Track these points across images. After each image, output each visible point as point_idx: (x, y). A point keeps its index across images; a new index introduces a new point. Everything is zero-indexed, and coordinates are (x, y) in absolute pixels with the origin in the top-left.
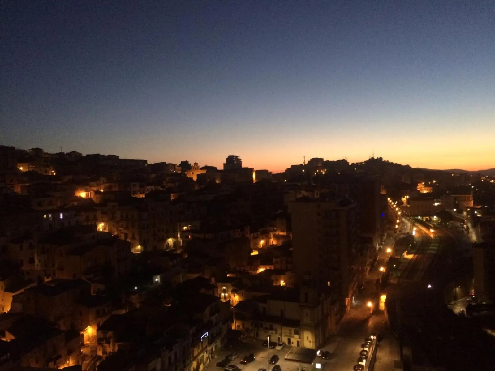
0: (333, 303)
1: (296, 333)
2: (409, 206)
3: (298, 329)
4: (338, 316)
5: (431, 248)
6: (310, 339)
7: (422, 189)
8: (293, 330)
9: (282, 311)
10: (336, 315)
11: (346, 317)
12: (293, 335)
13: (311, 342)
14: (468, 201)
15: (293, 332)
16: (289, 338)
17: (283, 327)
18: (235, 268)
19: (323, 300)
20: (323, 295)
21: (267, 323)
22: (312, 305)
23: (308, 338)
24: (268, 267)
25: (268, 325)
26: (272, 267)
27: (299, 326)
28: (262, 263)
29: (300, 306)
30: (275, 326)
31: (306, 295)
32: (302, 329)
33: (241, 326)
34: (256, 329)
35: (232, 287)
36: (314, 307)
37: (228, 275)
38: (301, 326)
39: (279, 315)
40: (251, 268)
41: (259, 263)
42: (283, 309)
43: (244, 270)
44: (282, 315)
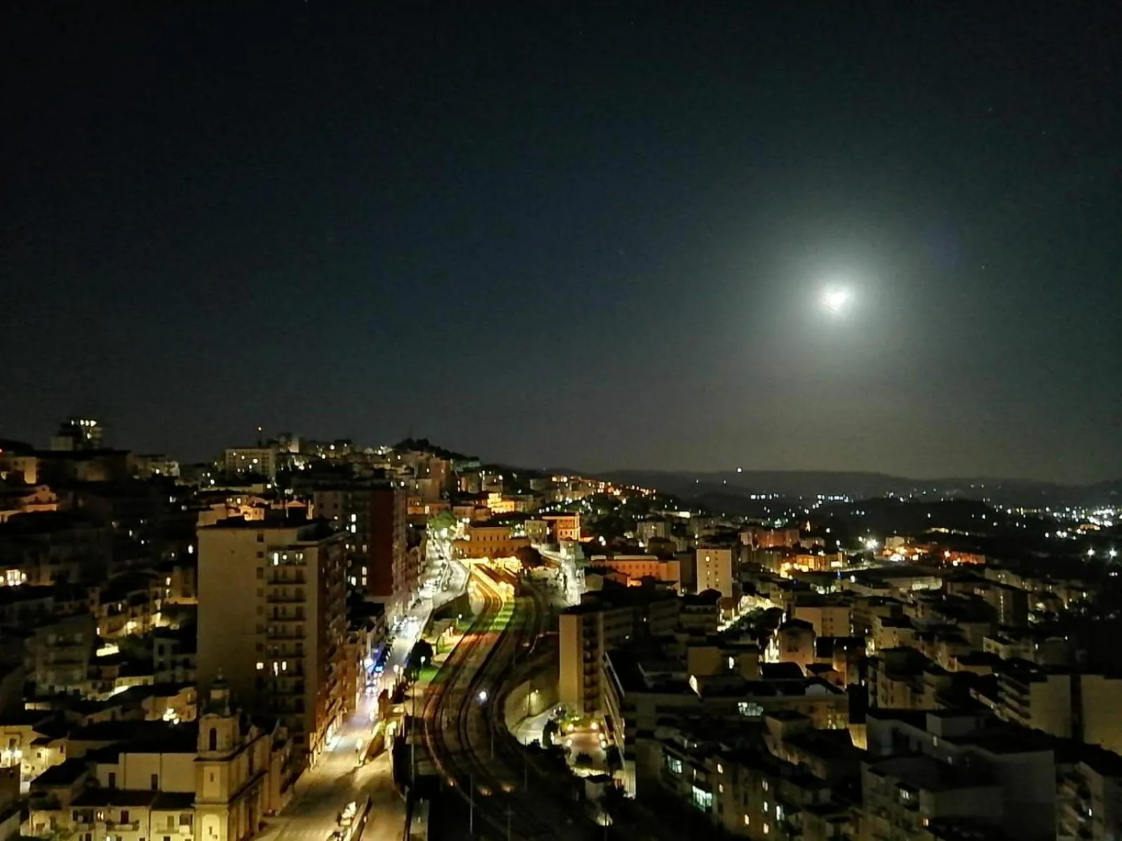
0: (278, 745)
1: (183, 821)
2: (467, 538)
3: (188, 812)
4: (288, 772)
5: (496, 620)
6: (216, 831)
7: (497, 505)
8: (176, 815)
9: (154, 777)
10: (283, 771)
11: (310, 775)
12: (176, 828)
13: (219, 837)
14: (571, 528)
15: (177, 821)
16: (167, 835)
17: (154, 813)
18: (52, 688)
19: (253, 742)
20: (254, 730)
21: (114, 810)
22: (225, 755)
23: (211, 829)
24: (137, 681)
25: (116, 814)
26: (150, 680)
27: (192, 805)
28: (124, 673)
29: (197, 760)
30: (137, 813)
31: (213, 733)
32: (198, 812)
33: (47, 826)
34: (86, 826)
35: (35, 733)
36: (229, 759)
37: (28, 706)
38: (196, 806)
39: (147, 786)
40: (94, 686)
41: (117, 672)
42: (156, 771)
43: (77, 691)
44: (154, 785)
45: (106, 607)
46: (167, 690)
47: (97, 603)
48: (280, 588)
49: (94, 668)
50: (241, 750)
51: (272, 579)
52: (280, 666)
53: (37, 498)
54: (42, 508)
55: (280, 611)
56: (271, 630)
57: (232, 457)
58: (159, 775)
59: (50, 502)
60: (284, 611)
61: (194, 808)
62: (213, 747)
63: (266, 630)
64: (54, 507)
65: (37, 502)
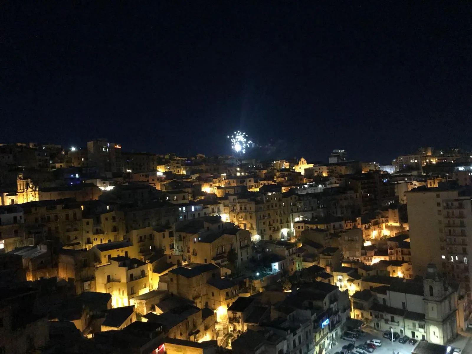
0: (461, 297)
1: (421, 327)
3: (423, 323)
6: (437, 334)
8: (417, 323)
9: (403, 304)
10: (465, 310)
12: (417, 329)
13: (439, 337)
15: (417, 326)
16: (413, 331)
17: (405, 320)
18: (348, 258)
19: (450, 294)
20: (450, 289)
21: (388, 315)
22: (437, 299)
23: (434, 333)
24: (382, 258)
25: (388, 316)
26: (387, 259)
27: (424, 320)
28: (376, 254)
29: (424, 299)
30: (397, 318)
31: (431, 288)
32: (427, 323)
33: (360, 316)
34: (377, 320)
35: (348, 276)
36: (441, 302)
37: (343, 265)
38: (426, 320)
39: (401, 307)
40: (365, 259)
41: (373, 254)
42: (404, 301)
43: (358, 260)
44: (404, 307)
45: (364, 226)
46: (397, 263)
47: (360, 224)
48: (451, 220)
49: (363, 251)
50: (445, 298)
51: (447, 216)
52: (454, 258)
53: (331, 182)
54: (334, 186)
55: (452, 231)
56: (448, 240)
57: (401, 160)
58: (405, 302)
59: (336, 183)
60: (454, 231)
61: (425, 321)
62: (432, 295)
63: (446, 240)
64: (338, 185)
65: (331, 183)
